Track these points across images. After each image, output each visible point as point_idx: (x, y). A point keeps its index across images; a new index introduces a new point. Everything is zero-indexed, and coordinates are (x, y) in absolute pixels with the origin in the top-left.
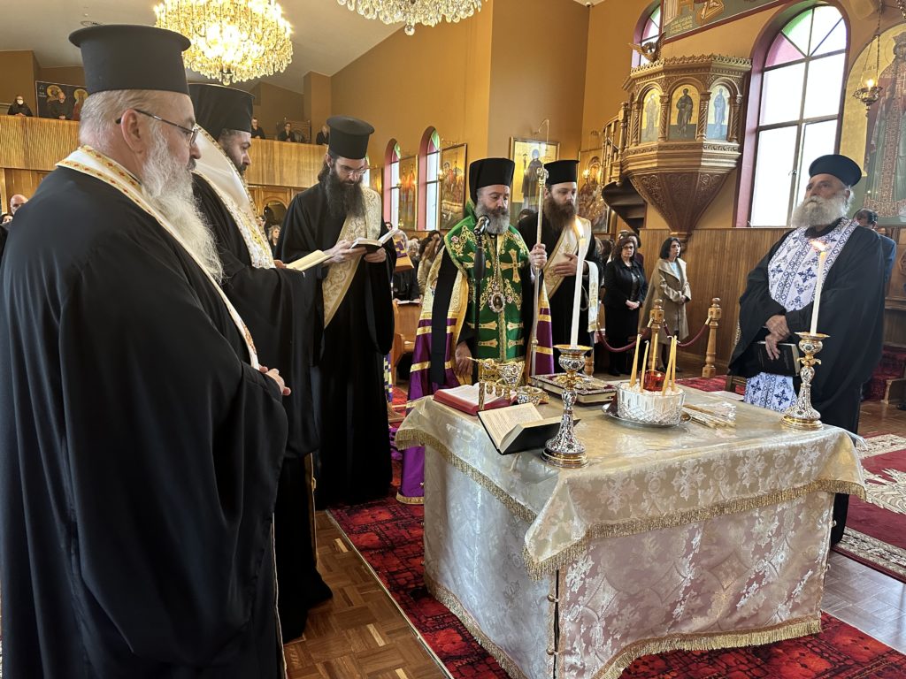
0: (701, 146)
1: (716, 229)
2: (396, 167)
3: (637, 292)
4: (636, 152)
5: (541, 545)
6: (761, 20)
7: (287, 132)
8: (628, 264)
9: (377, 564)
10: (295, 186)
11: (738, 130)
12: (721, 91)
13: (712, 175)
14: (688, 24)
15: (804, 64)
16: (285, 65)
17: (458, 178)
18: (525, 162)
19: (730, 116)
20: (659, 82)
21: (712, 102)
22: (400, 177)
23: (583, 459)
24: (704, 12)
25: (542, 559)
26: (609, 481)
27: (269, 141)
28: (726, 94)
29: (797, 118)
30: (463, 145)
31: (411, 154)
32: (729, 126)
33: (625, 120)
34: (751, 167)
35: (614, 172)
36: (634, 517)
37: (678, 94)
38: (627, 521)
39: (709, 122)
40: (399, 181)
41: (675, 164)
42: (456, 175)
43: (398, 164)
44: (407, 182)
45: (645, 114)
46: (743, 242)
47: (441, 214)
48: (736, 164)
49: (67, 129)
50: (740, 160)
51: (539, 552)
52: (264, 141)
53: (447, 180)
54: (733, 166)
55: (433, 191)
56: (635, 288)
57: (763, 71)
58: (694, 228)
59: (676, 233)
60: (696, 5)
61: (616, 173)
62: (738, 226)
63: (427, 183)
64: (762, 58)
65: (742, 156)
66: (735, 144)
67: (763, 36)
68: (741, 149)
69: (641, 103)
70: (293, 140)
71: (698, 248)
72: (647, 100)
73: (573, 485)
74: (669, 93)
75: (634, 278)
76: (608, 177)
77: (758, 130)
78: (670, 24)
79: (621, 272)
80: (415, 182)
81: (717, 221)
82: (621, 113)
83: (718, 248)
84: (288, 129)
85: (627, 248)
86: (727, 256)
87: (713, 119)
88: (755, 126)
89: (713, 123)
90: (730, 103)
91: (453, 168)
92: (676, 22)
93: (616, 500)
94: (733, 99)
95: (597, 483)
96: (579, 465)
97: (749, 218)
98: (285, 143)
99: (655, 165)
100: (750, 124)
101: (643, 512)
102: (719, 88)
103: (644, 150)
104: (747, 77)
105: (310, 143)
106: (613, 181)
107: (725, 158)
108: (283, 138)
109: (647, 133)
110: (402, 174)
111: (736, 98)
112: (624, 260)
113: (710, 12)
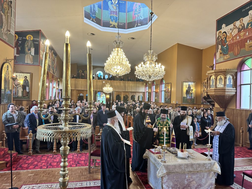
0: (225, 89)
1: (232, 109)
2: (154, 86)
3: (208, 125)
4: (209, 90)
5: (159, 173)
6: (239, 60)
7: (129, 79)
8: (206, 118)
9: (140, 178)
10: (131, 91)
11: (235, 85)
12: (230, 76)
13: (229, 96)
14: (222, 60)
15: (250, 70)
16: (129, 72)
17: (169, 91)
18: (186, 87)
19: (233, 82)
20: (214, 75)
21: (227, 79)
22: (155, 89)
23: (166, 162)
24: (225, 57)
25: (159, 175)
26: (170, 165)
27: (125, 81)
28: (231, 77)
29: (250, 83)
30: (170, 83)
31: (158, 84)
32: (233, 84)
33: (207, 82)
34: (240, 94)
35: (205, 94)
36: (174, 171)
37: (219, 77)
38: (173, 172)
39: (227, 84)
40: (155, 90)
41: (219, 93)
42: (169, 90)
43: (155, 86)
44: (157, 91)
45: (211, 81)
46: (238, 112)
47: (165, 99)
48: (236, 93)
49: (83, 81)
50: (236, 92)
51: (159, 174)
52: (124, 81)
53: (166, 91)
54: (235, 94)
55: (163, 93)
56: (208, 124)
57: (241, 71)
58: (226, 108)
59: (222, 109)
60: (224, 56)
61: (206, 94)
62: (237, 108)
63: (162, 91)
64: (240, 68)
65: (237, 91)
66: (235, 89)
67: (239, 64)
68: (236, 90)
69: (210, 79)
70: (130, 81)
71: (228, 113)
72: (211, 78)
73: (164, 165)
74: (216, 77)
75: (207, 121)
76: (204, 95)
77: (241, 85)
78: (218, 59)
79: (204, 120)
80: (159, 91)
81: (232, 107)
82: (206, 80)
83: (232, 113)
84: (129, 78)
85: (205, 114)
86: (235, 116)
87: (228, 83)
88: (240, 84)
89: (228, 84)
90: (232, 79)
91: (168, 88)
92: (219, 59)
93: (171, 168)
94: (233, 78)
95: (168, 166)
96: (166, 163)
97: (240, 106)
98: (129, 82)
99: (214, 93)
100: (238, 83)
101: (176, 171)
102: (229, 76)
103: (211, 90)
104: (236, 73)
105: (134, 81)
106: (205, 96)
107: (232, 92)
108: (128, 80)
109: (212, 86)
110: (156, 89)
111: (234, 78)
112: (205, 117)
113: (227, 58)
